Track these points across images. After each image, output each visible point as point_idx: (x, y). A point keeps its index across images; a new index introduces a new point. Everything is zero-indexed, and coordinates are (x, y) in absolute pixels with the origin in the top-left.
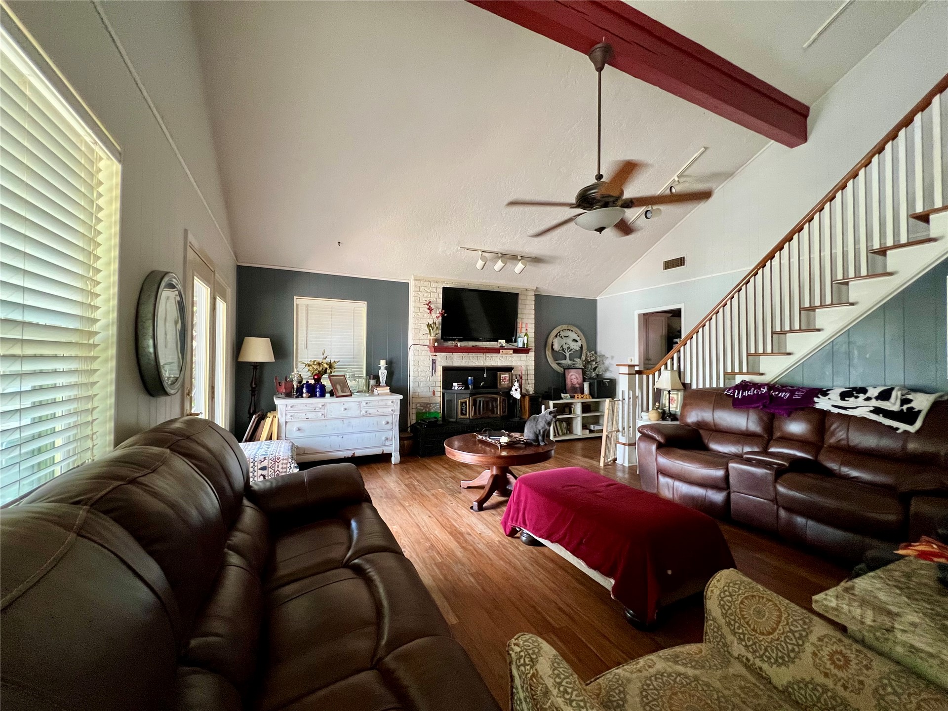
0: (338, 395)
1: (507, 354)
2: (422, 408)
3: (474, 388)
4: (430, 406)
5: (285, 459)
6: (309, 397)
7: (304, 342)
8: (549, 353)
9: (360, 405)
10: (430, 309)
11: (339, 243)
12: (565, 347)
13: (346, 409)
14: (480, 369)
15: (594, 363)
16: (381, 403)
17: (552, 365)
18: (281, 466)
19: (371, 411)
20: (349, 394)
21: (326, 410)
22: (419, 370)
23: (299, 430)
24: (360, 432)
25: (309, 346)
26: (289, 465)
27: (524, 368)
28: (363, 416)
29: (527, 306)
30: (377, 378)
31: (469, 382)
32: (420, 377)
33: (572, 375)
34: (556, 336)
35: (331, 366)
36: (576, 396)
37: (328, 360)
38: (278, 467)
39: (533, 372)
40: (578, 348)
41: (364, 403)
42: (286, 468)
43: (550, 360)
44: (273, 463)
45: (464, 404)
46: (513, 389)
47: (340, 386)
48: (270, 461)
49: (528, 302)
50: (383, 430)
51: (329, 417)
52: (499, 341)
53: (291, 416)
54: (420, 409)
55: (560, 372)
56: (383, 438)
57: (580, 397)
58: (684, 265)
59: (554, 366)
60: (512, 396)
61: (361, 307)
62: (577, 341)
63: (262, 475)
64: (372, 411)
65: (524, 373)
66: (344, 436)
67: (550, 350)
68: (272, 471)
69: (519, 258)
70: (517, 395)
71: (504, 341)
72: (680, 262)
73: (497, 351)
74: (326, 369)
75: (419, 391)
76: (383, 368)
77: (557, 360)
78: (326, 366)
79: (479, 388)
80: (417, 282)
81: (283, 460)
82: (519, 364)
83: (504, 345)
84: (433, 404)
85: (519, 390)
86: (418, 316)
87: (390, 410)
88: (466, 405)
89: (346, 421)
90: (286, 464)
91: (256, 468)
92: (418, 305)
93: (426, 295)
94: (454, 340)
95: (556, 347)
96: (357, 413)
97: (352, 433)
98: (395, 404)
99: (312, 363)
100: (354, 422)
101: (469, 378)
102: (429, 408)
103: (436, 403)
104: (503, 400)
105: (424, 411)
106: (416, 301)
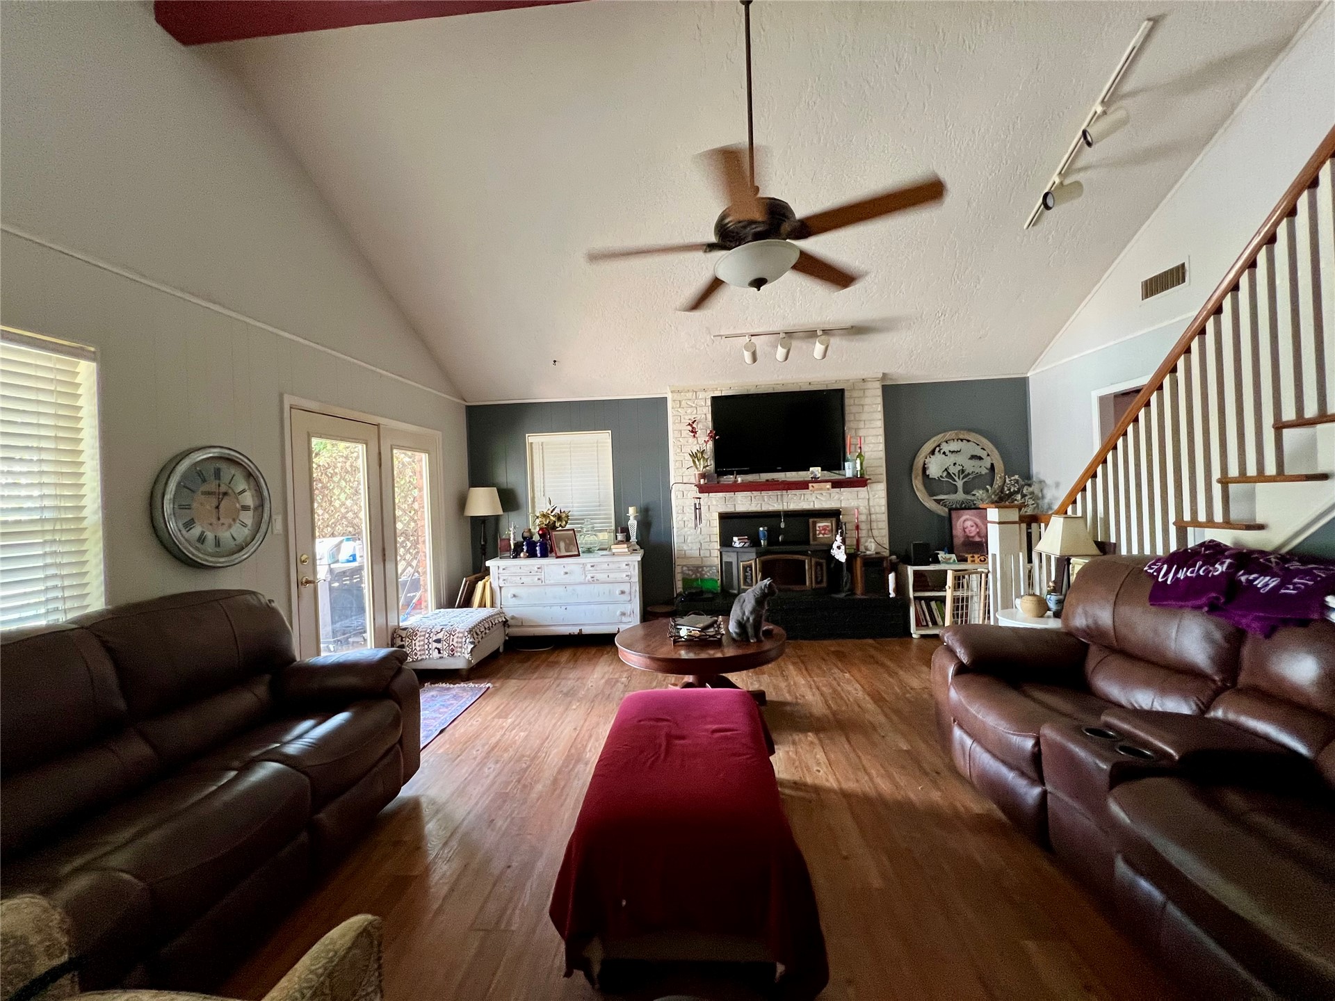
0: (558, 555)
1: (821, 489)
2: (691, 572)
3: (770, 544)
4: (703, 570)
5: (461, 633)
6: (528, 557)
7: (541, 489)
8: (918, 484)
9: (584, 568)
10: (694, 431)
12: (952, 470)
13: (566, 573)
14: (775, 515)
15: (1019, 497)
16: (611, 566)
17: (927, 504)
18: (455, 640)
19: (599, 576)
20: (577, 553)
21: (543, 573)
22: (685, 519)
23: (514, 596)
24: (589, 603)
25: (547, 493)
26: (464, 640)
27: (863, 510)
28: (589, 583)
29: (866, 407)
30: (625, 530)
31: (761, 535)
32: (686, 529)
33: (965, 520)
34: (933, 452)
35: (559, 518)
36: (970, 559)
38: (453, 641)
39: (885, 517)
40: (984, 471)
41: (589, 566)
42: (461, 643)
43: (921, 494)
44: (448, 635)
45: (748, 569)
46: (835, 546)
47: (565, 542)
48: (446, 633)
49: (867, 401)
50: (615, 603)
51: (547, 582)
52: (811, 469)
53: (504, 580)
54: (688, 574)
55: (943, 514)
56: (618, 613)
57: (977, 560)
58: (1184, 281)
59: (930, 504)
60: (833, 557)
61: (604, 438)
62: (980, 458)
63: (436, 648)
64: (601, 577)
65: (863, 518)
66: (568, 607)
67: (920, 477)
68: (447, 645)
69: (819, 333)
70: (840, 555)
71: (820, 468)
72: (1175, 276)
73: (803, 485)
75: (685, 548)
76: (631, 518)
77: (932, 496)
78: (555, 518)
79: (778, 543)
80: (675, 395)
81: (458, 633)
82: (854, 503)
83: (819, 475)
84: (706, 567)
85: (843, 547)
86: (679, 443)
87: (625, 576)
88: (751, 570)
89: (570, 588)
90: (462, 638)
91: (431, 640)
92: (678, 427)
93: (689, 411)
94: (732, 473)
95: (935, 470)
96: (582, 579)
97: (579, 604)
98: (632, 567)
99: (540, 516)
100: (579, 588)
101: (761, 529)
102: (700, 573)
103: (711, 566)
104: (818, 564)
105: (694, 576)
106: (677, 421)
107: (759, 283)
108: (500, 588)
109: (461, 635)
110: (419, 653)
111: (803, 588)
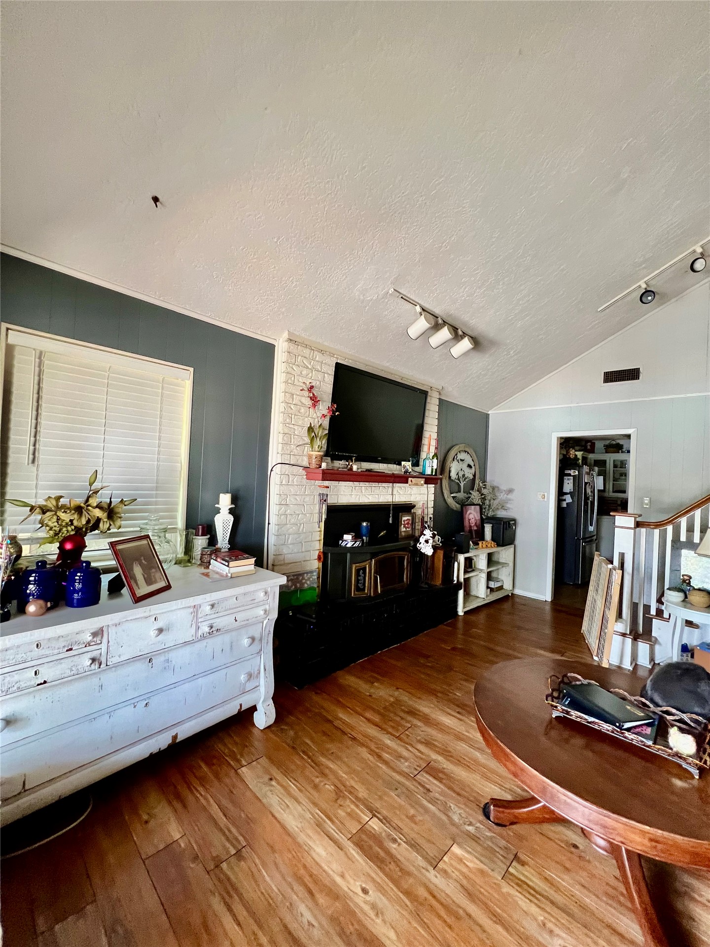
1: (416, 484)
4: (303, 579)
7: (28, 447)
8: (446, 484)
9: (196, 613)
10: (314, 400)
11: (156, 200)
12: (461, 475)
17: (448, 500)
20: (162, 584)
21: (104, 646)
22: (288, 512)
24: (193, 678)
25: (41, 457)
28: (203, 638)
29: (431, 413)
30: (209, 530)
31: (364, 531)
33: (470, 514)
34: (454, 459)
35: (111, 513)
36: (480, 545)
37: (103, 498)
40: (471, 477)
43: (446, 492)
45: (361, 572)
46: (422, 540)
47: (141, 565)
49: (433, 408)
50: (240, 661)
51: (112, 661)
52: (403, 463)
54: (286, 586)
56: (242, 677)
57: (483, 546)
58: (639, 379)
59: (450, 501)
60: (419, 551)
61: (179, 378)
62: (471, 467)
64: (223, 623)
67: (448, 478)
69: (460, 333)
71: (409, 463)
72: (632, 374)
73: (403, 479)
74: (98, 520)
75: (285, 551)
76: (223, 511)
77: (452, 493)
78: (98, 513)
80: (293, 347)
83: (411, 470)
84: (307, 573)
85: (431, 541)
87: (261, 612)
88: (364, 573)
89: (158, 661)
92: (292, 389)
93: (305, 372)
94: (348, 459)
95: (453, 475)
96: (189, 634)
99: (51, 504)
100: (178, 657)
101: (365, 524)
102: (301, 582)
103: (311, 572)
105: (293, 587)
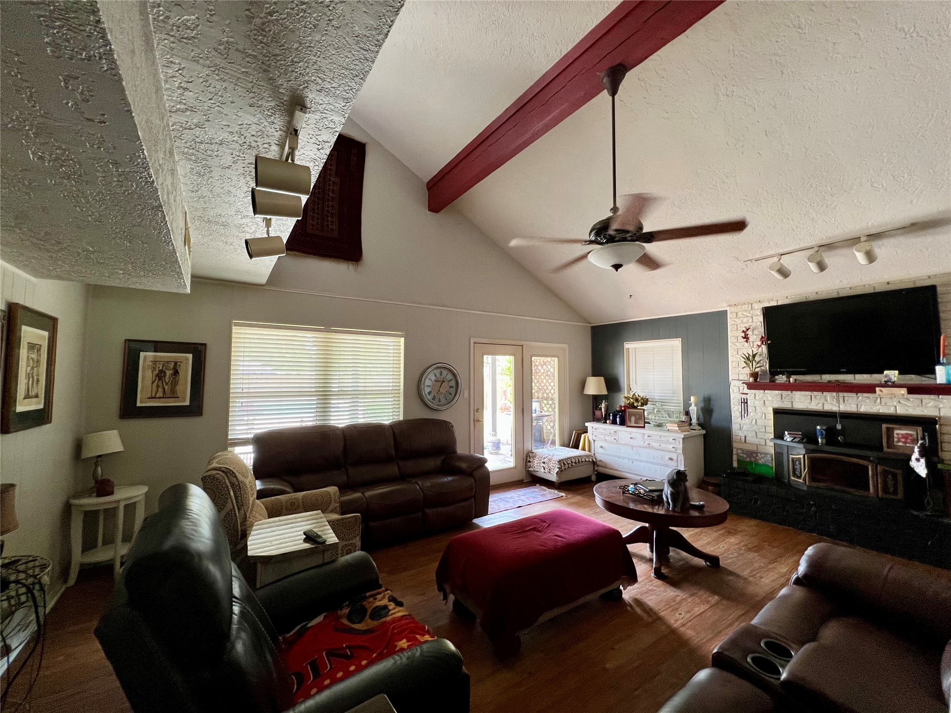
0: (629, 425)
1: (892, 394)
2: (745, 456)
3: (827, 443)
4: (757, 456)
6: (611, 423)
9: (644, 436)
10: (746, 338)
13: (631, 438)
14: (831, 415)
16: (662, 438)
19: (653, 444)
20: (643, 425)
21: (617, 436)
24: (647, 462)
26: (555, 466)
28: (647, 448)
31: (818, 433)
38: (550, 465)
41: (647, 436)
44: (549, 461)
45: (797, 462)
46: (912, 457)
47: (635, 417)
50: (666, 466)
51: (620, 442)
52: (886, 372)
53: (596, 437)
54: (742, 457)
60: (912, 471)
61: (676, 344)
64: (655, 445)
66: (634, 462)
69: (863, 239)
70: (920, 469)
71: (897, 372)
73: (870, 389)
75: (741, 434)
76: (693, 405)
79: (837, 444)
80: (734, 308)
83: (894, 379)
84: (761, 454)
86: (735, 347)
87: (672, 447)
88: (800, 464)
89: (635, 449)
90: (554, 464)
91: (541, 461)
93: (745, 320)
96: (642, 444)
97: (641, 461)
98: (678, 442)
100: (641, 450)
101: (818, 427)
102: (755, 457)
103: (766, 454)
104: (885, 473)
105: (748, 459)
106: (733, 329)
107: (617, 267)
108: (594, 441)
109: (554, 462)
110: (536, 467)
111: (865, 494)
